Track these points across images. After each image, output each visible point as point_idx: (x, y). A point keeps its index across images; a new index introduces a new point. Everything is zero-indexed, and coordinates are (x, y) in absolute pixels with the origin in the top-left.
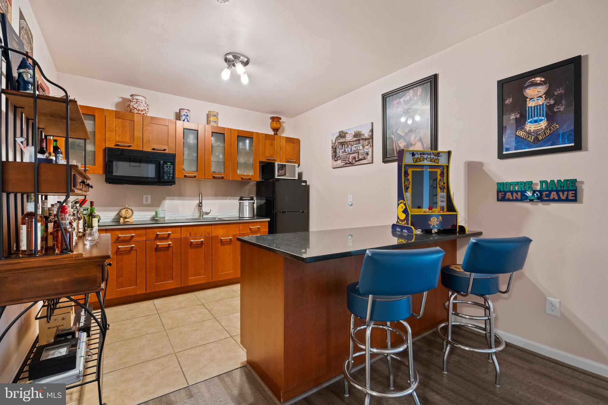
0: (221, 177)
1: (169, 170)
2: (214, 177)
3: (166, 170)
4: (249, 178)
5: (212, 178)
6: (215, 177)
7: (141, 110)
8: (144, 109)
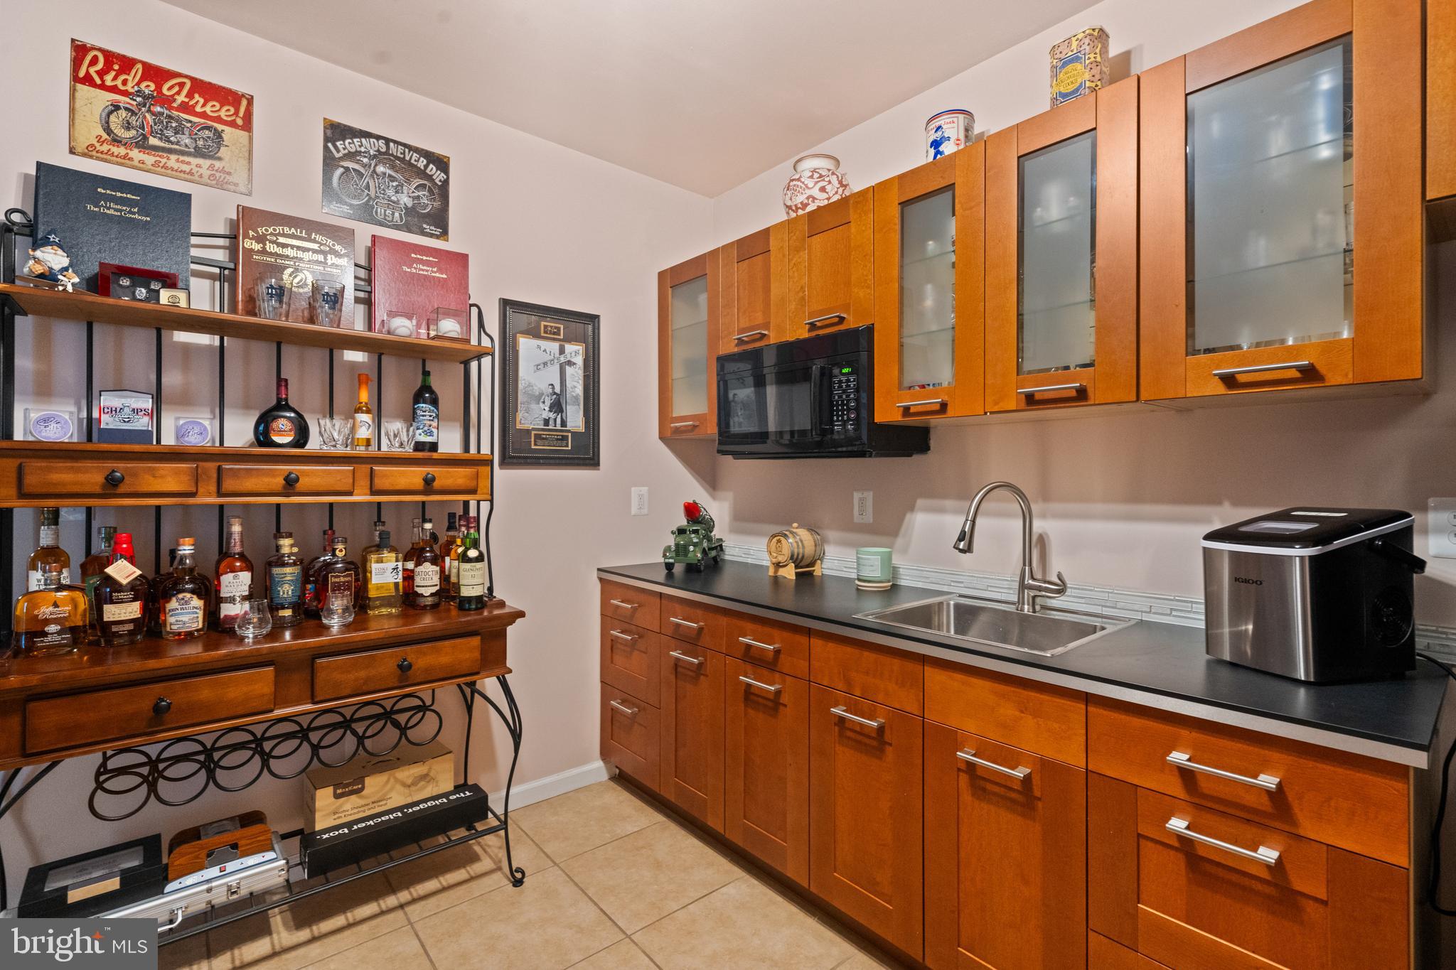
0: (1074, 394)
1: (844, 397)
2: (1031, 400)
3: (836, 397)
4: (1299, 368)
5: (1023, 405)
6: (1037, 397)
7: (802, 203)
8: (808, 198)
